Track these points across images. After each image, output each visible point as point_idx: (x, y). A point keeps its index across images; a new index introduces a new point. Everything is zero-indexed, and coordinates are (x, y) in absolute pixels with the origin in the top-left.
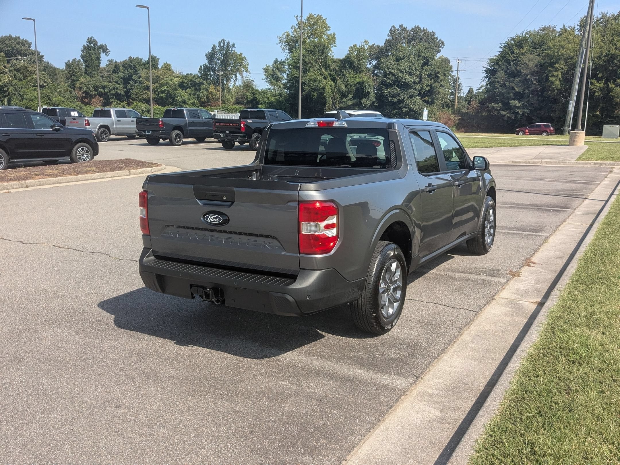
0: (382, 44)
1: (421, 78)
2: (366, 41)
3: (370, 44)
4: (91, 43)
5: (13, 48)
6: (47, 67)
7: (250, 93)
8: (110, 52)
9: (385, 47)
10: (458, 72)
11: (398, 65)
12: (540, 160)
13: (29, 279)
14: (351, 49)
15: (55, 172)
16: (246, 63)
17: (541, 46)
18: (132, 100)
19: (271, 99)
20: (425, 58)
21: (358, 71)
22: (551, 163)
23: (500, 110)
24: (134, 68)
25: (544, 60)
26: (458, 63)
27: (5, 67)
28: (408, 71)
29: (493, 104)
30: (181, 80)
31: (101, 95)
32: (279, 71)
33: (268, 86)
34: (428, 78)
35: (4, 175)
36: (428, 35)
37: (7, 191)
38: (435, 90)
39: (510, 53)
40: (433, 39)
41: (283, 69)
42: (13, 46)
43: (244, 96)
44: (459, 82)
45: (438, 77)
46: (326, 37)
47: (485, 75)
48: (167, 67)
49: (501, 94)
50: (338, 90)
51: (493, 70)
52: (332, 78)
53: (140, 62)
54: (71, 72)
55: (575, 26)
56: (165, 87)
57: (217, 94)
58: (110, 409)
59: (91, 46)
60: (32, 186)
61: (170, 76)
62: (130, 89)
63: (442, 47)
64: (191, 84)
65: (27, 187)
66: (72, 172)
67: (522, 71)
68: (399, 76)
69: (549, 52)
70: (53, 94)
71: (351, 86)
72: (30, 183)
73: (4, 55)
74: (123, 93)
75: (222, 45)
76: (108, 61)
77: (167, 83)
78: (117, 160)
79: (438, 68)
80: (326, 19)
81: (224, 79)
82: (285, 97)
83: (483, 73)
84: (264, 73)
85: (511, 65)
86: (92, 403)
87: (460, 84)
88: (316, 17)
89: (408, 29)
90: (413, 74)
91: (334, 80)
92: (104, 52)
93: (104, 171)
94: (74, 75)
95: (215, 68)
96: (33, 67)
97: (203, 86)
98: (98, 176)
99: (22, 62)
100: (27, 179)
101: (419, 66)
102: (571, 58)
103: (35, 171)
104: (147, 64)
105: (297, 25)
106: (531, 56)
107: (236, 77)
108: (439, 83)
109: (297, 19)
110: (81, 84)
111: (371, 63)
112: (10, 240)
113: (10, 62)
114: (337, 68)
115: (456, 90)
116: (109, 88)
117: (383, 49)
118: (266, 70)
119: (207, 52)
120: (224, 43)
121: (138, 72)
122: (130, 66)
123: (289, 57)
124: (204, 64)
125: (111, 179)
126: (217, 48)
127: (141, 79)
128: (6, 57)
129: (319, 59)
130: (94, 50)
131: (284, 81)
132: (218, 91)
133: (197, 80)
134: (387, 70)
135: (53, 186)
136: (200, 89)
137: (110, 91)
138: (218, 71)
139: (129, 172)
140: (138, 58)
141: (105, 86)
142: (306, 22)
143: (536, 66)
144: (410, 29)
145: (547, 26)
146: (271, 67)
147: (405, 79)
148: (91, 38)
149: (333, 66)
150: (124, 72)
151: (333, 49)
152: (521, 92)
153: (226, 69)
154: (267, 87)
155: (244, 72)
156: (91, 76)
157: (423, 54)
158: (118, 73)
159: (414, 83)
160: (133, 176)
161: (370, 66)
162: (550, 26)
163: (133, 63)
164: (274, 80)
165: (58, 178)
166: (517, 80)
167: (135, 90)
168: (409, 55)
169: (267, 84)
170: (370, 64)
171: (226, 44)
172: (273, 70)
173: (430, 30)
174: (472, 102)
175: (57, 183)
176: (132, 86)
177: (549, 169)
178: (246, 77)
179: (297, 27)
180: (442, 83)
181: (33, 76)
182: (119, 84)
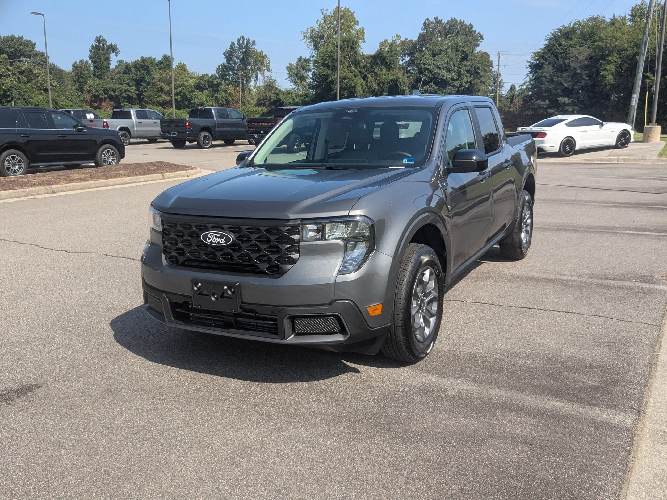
0: (415, 38)
1: (459, 74)
2: (398, 37)
3: (403, 39)
4: (100, 42)
5: (16, 50)
6: (53, 70)
7: (274, 94)
8: (120, 51)
9: (419, 41)
10: (498, 68)
11: (434, 60)
12: (617, 158)
13: (90, 292)
14: (382, 45)
15: (82, 176)
16: (268, 62)
17: (590, 38)
18: (145, 103)
19: (296, 100)
20: (463, 52)
21: (391, 67)
22: (630, 160)
23: (546, 108)
24: (146, 69)
25: (595, 52)
26: (499, 57)
27: (8, 69)
28: (446, 67)
29: (538, 101)
30: (197, 81)
31: (111, 98)
32: (304, 69)
33: (291, 85)
34: (467, 75)
35: (26, 180)
36: (466, 27)
37: (32, 197)
38: (475, 88)
39: (557, 45)
40: (471, 32)
41: (308, 67)
42: (16, 47)
43: (267, 97)
44: (500, 79)
45: (478, 73)
46: (354, 32)
47: (530, 70)
48: (182, 68)
49: (548, 91)
50: (369, 89)
51: (538, 64)
52: (363, 76)
53: (153, 63)
54: (79, 75)
55: (626, 15)
56: (180, 89)
57: (236, 95)
58: (256, 458)
59: (100, 46)
60: (59, 192)
61: (186, 76)
62: (143, 92)
63: (481, 40)
64: (208, 85)
65: (53, 192)
66: (101, 176)
67: (572, 64)
68: (435, 73)
69: (600, 43)
70: (60, 98)
71: (384, 84)
72: (56, 188)
73: (7, 57)
74: (135, 96)
75: (241, 42)
76: (117, 62)
77: (183, 85)
78: (148, 163)
79: (478, 63)
80: (354, 12)
81: (243, 79)
82: (311, 97)
83: (527, 68)
84: (288, 72)
85: (558, 59)
86: (229, 450)
87: (501, 80)
88: (343, 10)
89: (443, 22)
90: (451, 70)
91: (365, 78)
92: (113, 52)
93: (136, 175)
94: (82, 77)
95: (234, 67)
96: (38, 69)
97: (221, 87)
98: (130, 180)
99: (26, 64)
100: (52, 184)
101: (457, 61)
102: (624, 50)
103: (60, 176)
104: (161, 64)
105: (322, 19)
106: (581, 49)
107: (257, 76)
108: (479, 79)
109: (323, 13)
110: (90, 86)
111: (403, 59)
112: (53, 250)
113: (13, 65)
114: (368, 65)
115: (497, 88)
116: (120, 90)
117: (416, 44)
118: (290, 68)
119: (225, 50)
120: (243, 40)
121: (151, 73)
122: (142, 67)
123: (314, 54)
124: (222, 63)
125: (144, 183)
126: (236, 45)
127: (154, 81)
128: (9, 59)
129: (348, 55)
130: (103, 50)
131: (309, 81)
132: (238, 92)
133: (215, 81)
134: (423, 66)
135: (81, 191)
136: (218, 91)
137: (121, 94)
138: (238, 70)
139: (163, 176)
140: (150, 58)
141: (115, 89)
142: (332, 16)
143: (586, 59)
144: (446, 22)
145: (595, 17)
146: (295, 65)
147: (443, 76)
148: (100, 37)
149: (364, 62)
150: (136, 73)
151: (362, 45)
152: (571, 88)
153: (246, 69)
154: (291, 87)
155: (266, 71)
156: (101, 79)
157: (461, 49)
158: (129, 74)
159: (453, 79)
160: (167, 180)
161: (403, 62)
162: (598, 16)
163: (146, 63)
164: (298, 79)
165: (86, 183)
166: (565, 75)
167: (148, 92)
168: (446, 50)
169: (291, 84)
170: (402, 61)
171: (245, 41)
172: (297, 69)
173: (467, 23)
174: (514, 101)
175: (86, 188)
176: (144, 88)
177: (632, 166)
178: (268, 77)
179: (322, 21)
180: (483, 79)
181: (39, 79)
182: (131, 86)
